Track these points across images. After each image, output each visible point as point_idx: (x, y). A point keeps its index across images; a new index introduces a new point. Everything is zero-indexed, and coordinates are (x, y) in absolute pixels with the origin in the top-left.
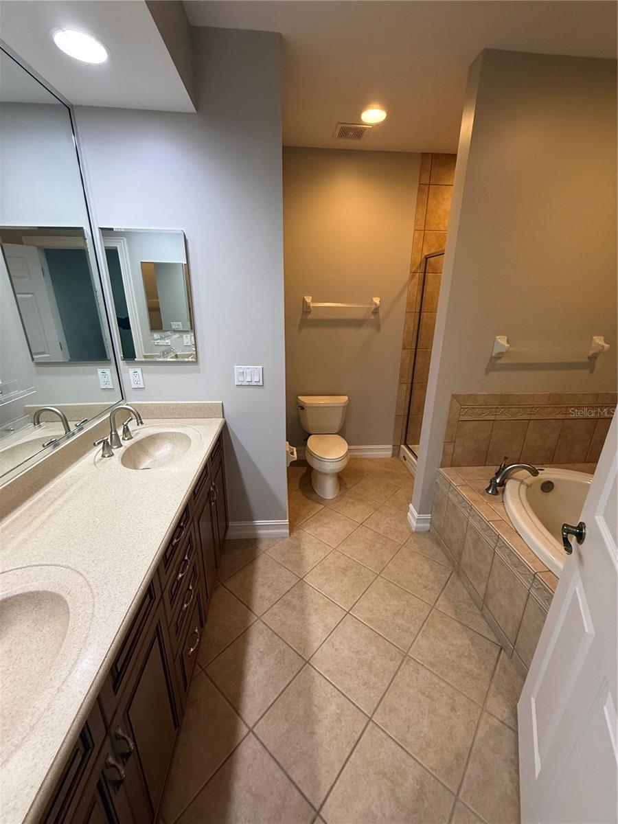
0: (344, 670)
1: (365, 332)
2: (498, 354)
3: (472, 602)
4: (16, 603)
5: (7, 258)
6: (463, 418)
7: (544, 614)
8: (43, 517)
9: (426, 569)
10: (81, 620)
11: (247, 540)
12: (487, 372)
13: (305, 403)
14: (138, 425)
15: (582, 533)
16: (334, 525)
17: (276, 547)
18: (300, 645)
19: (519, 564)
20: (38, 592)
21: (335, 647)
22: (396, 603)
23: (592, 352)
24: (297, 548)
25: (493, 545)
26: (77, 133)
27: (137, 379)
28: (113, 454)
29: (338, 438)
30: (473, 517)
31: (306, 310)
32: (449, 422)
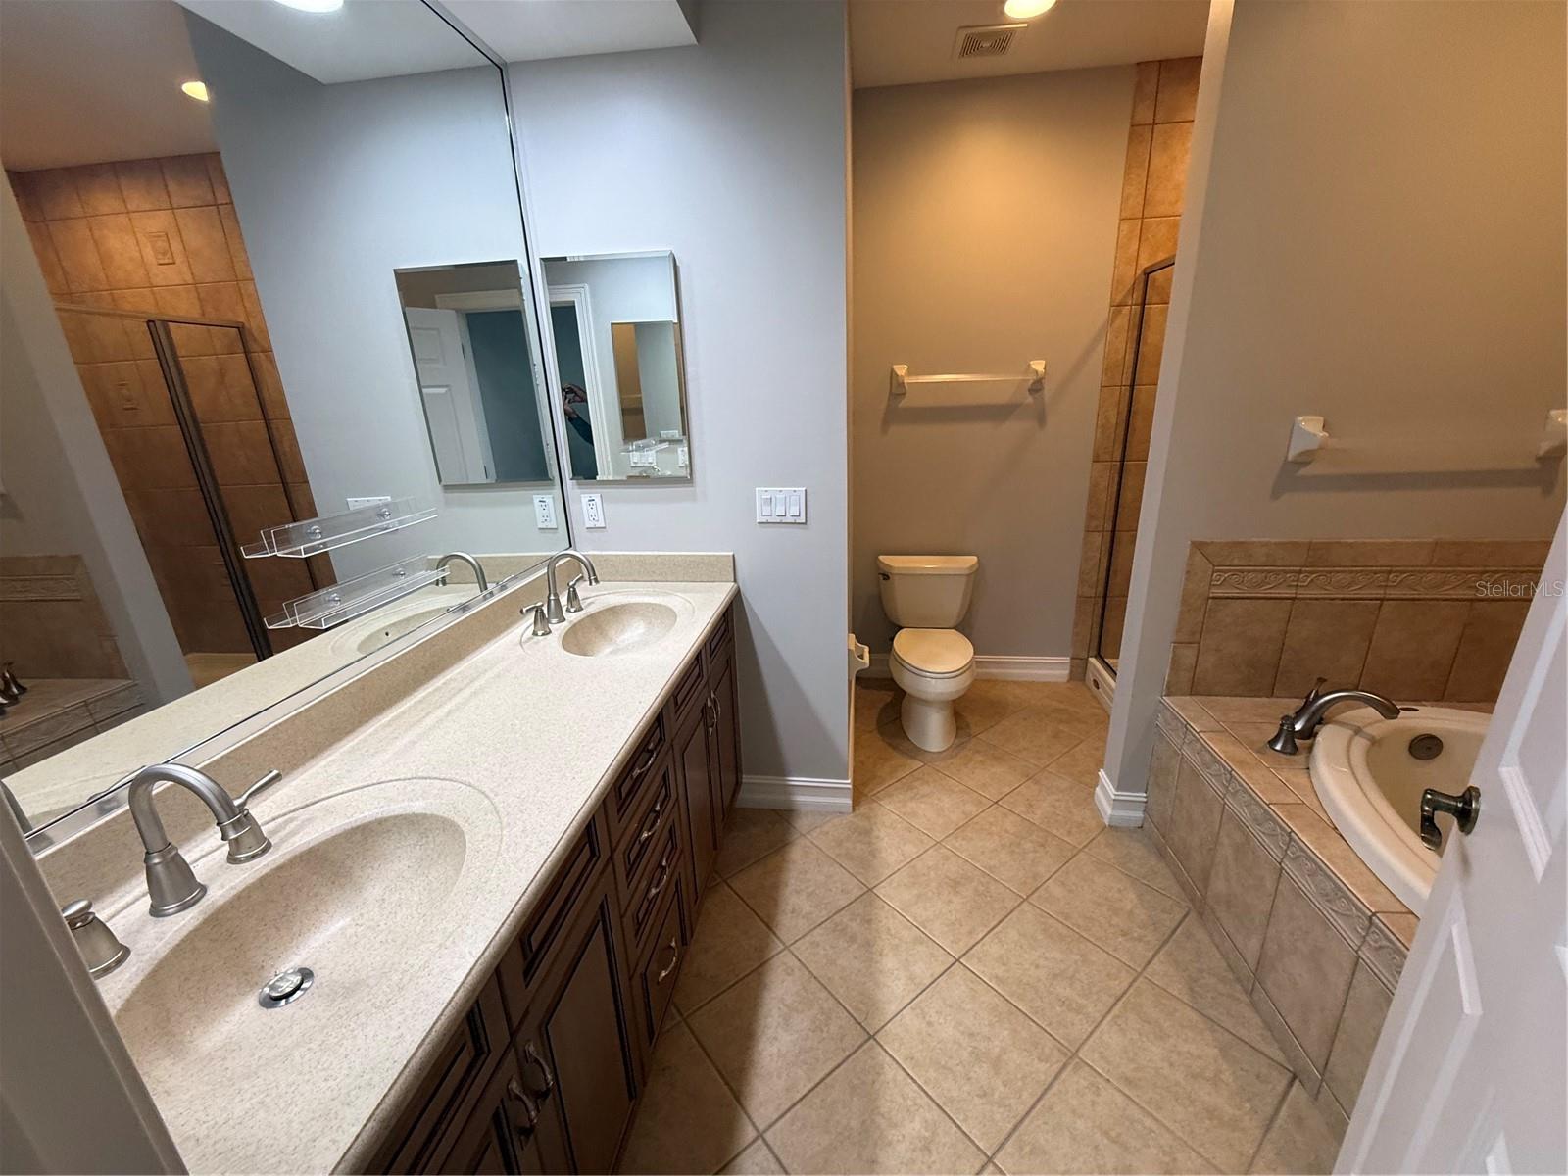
0: (943, 1063)
1: (1013, 428)
2: (1302, 454)
3: (1231, 976)
4: (395, 829)
5: (411, 331)
6: (1218, 592)
7: (1386, 996)
8: (441, 713)
9: (1130, 900)
10: (480, 858)
11: (773, 810)
12: (1276, 494)
13: (891, 567)
14: (591, 584)
15: (1469, 811)
16: (939, 799)
17: (826, 829)
18: (861, 1006)
19: (1337, 892)
20: (425, 816)
21: (927, 1019)
22: (1059, 956)
23: (1545, 447)
24: (867, 833)
25: (1277, 853)
26: (512, 112)
27: (592, 512)
28: (550, 632)
29: (955, 636)
30: (1234, 794)
31: (897, 390)
32: (1184, 601)
